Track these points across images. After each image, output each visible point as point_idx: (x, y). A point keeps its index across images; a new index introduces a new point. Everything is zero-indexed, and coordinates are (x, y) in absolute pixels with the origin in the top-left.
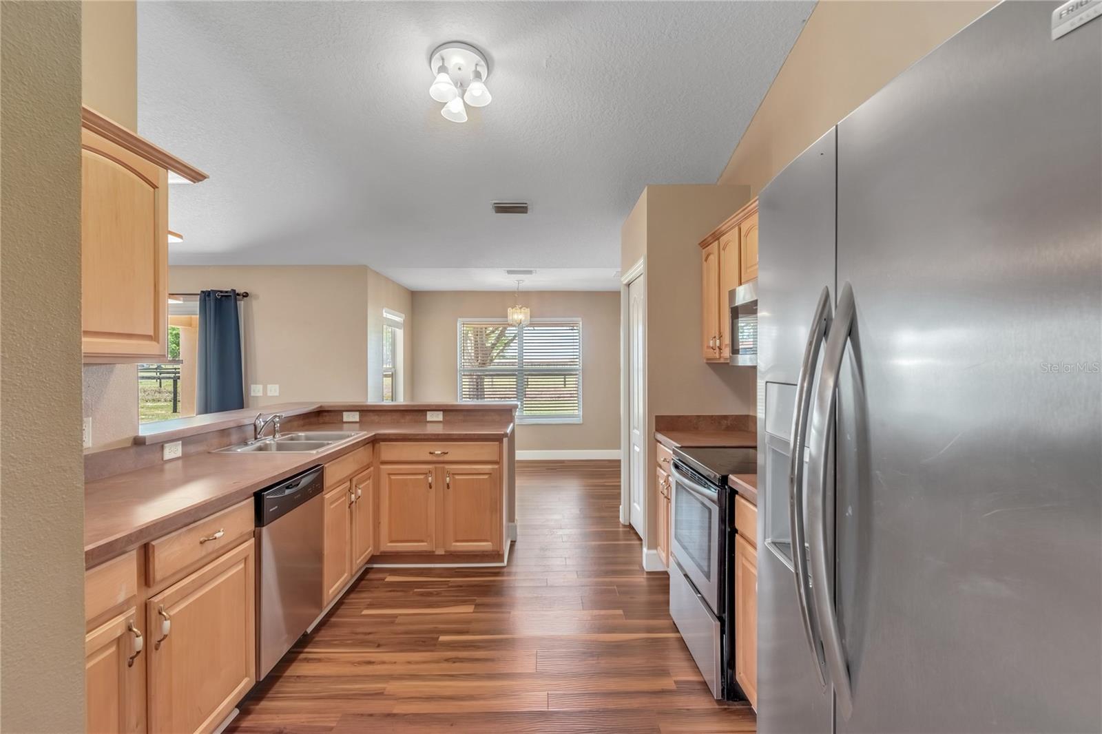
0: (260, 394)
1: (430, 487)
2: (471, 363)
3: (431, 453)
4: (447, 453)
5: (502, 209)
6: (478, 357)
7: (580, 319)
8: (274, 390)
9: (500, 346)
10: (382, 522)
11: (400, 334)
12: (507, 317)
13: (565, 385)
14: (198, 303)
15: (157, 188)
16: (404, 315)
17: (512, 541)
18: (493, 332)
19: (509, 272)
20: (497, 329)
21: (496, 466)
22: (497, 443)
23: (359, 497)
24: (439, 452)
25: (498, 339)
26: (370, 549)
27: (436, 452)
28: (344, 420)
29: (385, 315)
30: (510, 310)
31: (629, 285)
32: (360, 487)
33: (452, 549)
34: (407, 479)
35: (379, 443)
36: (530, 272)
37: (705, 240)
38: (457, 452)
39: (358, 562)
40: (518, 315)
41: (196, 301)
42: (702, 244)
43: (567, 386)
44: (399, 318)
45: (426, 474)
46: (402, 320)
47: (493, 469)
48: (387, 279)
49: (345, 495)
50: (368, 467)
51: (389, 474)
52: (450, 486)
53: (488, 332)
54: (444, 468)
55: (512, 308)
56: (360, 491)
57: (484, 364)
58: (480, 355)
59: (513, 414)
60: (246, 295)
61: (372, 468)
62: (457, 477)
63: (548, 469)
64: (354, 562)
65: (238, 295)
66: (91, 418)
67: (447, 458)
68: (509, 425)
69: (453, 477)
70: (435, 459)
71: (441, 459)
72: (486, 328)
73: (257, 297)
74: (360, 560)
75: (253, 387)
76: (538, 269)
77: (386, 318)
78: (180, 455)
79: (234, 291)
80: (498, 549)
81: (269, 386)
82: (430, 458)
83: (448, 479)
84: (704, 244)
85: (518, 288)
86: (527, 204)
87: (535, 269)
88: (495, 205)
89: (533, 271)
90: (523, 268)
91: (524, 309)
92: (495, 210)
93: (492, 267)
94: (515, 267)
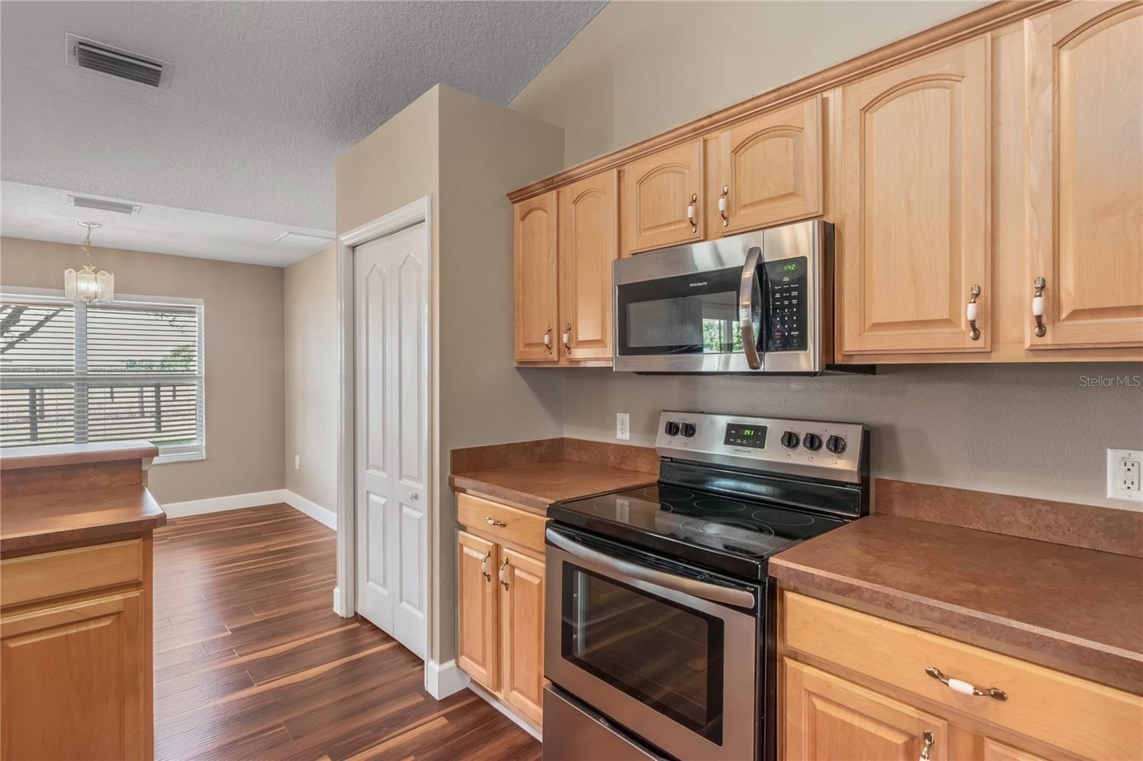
7: (202, 300)
12: (64, 288)
13: (174, 396)
21: (135, 594)
30: (70, 274)
31: (353, 248)
36: (127, 209)
37: (529, 187)
40: (88, 284)
42: (514, 196)
55: (77, 271)
76: (146, 205)
84: (520, 196)
85: (88, 238)
86: (160, 66)
87: (138, 203)
88: (81, 46)
89: (134, 208)
90: (116, 197)
91: (104, 274)
92: (80, 58)
93: (41, 184)
94: (97, 194)
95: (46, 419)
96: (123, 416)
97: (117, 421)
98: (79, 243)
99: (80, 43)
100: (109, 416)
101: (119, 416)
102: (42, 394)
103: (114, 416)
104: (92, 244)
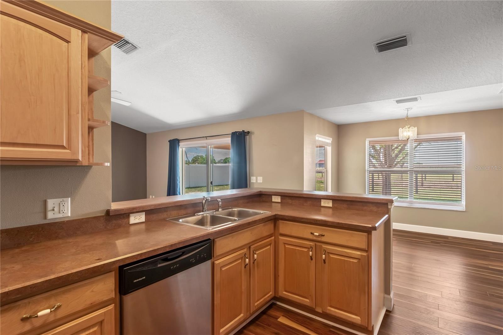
0: (255, 181)
1: (312, 259)
2: (382, 166)
3: (312, 233)
4: (324, 236)
5: (383, 47)
6: (386, 162)
7: (464, 133)
8: (260, 180)
9: (401, 157)
10: (280, 276)
11: (329, 149)
12: (398, 136)
14: (230, 138)
15: (70, 42)
16: (331, 139)
17: (387, 311)
18: (397, 148)
19: (398, 102)
20: (400, 146)
21: (365, 254)
22: (366, 234)
23: (256, 260)
24: (317, 234)
25: (400, 152)
26: (271, 293)
27: (315, 234)
28: (273, 201)
29: (317, 138)
30: (400, 130)
32: (257, 253)
33: (328, 312)
34: (296, 249)
35: (278, 220)
36: (415, 99)
38: (331, 236)
39: (256, 304)
40: (406, 133)
41: (229, 137)
43: (455, 180)
44: (329, 140)
45: (309, 248)
46: (331, 141)
47: (361, 255)
48: (319, 118)
49: (242, 258)
50: (270, 236)
51: (285, 243)
52: (327, 261)
53: (393, 148)
54: (322, 246)
55: (402, 129)
56: (255, 256)
57: (391, 166)
58: (388, 161)
59: (389, 207)
60: (248, 132)
61: (273, 238)
62: (332, 256)
63: (432, 242)
64: (252, 305)
65: (245, 133)
66: (70, 198)
67: (323, 239)
68: (385, 215)
69: (329, 255)
70: (315, 238)
71: (319, 239)
72: (392, 146)
73: (253, 133)
74: (258, 302)
75: (252, 178)
76: (421, 96)
77: (318, 140)
78: (144, 221)
79: (243, 131)
80: (367, 326)
81: (258, 178)
82: (311, 237)
83: (324, 256)
85: (407, 114)
86: (405, 36)
87: (419, 96)
88: (377, 45)
89: (418, 98)
90: (409, 96)
91: (412, 128)
92: (378, 50)
93: (384, 100)
94: (402, 97)
95: (424, 186)
96: (454, 187)
97: (451, 190)
98: (404, 118)
99: (377, 44)
100: (448, 187)
101: (453, 187)
102: (425, 177)
103: (450, 187)
104: (409, 117)
